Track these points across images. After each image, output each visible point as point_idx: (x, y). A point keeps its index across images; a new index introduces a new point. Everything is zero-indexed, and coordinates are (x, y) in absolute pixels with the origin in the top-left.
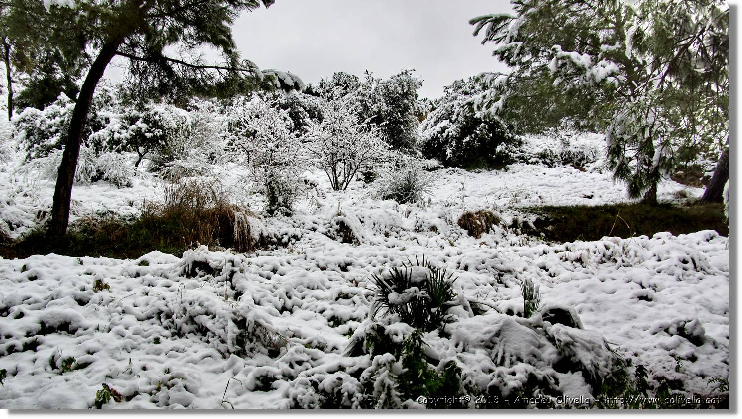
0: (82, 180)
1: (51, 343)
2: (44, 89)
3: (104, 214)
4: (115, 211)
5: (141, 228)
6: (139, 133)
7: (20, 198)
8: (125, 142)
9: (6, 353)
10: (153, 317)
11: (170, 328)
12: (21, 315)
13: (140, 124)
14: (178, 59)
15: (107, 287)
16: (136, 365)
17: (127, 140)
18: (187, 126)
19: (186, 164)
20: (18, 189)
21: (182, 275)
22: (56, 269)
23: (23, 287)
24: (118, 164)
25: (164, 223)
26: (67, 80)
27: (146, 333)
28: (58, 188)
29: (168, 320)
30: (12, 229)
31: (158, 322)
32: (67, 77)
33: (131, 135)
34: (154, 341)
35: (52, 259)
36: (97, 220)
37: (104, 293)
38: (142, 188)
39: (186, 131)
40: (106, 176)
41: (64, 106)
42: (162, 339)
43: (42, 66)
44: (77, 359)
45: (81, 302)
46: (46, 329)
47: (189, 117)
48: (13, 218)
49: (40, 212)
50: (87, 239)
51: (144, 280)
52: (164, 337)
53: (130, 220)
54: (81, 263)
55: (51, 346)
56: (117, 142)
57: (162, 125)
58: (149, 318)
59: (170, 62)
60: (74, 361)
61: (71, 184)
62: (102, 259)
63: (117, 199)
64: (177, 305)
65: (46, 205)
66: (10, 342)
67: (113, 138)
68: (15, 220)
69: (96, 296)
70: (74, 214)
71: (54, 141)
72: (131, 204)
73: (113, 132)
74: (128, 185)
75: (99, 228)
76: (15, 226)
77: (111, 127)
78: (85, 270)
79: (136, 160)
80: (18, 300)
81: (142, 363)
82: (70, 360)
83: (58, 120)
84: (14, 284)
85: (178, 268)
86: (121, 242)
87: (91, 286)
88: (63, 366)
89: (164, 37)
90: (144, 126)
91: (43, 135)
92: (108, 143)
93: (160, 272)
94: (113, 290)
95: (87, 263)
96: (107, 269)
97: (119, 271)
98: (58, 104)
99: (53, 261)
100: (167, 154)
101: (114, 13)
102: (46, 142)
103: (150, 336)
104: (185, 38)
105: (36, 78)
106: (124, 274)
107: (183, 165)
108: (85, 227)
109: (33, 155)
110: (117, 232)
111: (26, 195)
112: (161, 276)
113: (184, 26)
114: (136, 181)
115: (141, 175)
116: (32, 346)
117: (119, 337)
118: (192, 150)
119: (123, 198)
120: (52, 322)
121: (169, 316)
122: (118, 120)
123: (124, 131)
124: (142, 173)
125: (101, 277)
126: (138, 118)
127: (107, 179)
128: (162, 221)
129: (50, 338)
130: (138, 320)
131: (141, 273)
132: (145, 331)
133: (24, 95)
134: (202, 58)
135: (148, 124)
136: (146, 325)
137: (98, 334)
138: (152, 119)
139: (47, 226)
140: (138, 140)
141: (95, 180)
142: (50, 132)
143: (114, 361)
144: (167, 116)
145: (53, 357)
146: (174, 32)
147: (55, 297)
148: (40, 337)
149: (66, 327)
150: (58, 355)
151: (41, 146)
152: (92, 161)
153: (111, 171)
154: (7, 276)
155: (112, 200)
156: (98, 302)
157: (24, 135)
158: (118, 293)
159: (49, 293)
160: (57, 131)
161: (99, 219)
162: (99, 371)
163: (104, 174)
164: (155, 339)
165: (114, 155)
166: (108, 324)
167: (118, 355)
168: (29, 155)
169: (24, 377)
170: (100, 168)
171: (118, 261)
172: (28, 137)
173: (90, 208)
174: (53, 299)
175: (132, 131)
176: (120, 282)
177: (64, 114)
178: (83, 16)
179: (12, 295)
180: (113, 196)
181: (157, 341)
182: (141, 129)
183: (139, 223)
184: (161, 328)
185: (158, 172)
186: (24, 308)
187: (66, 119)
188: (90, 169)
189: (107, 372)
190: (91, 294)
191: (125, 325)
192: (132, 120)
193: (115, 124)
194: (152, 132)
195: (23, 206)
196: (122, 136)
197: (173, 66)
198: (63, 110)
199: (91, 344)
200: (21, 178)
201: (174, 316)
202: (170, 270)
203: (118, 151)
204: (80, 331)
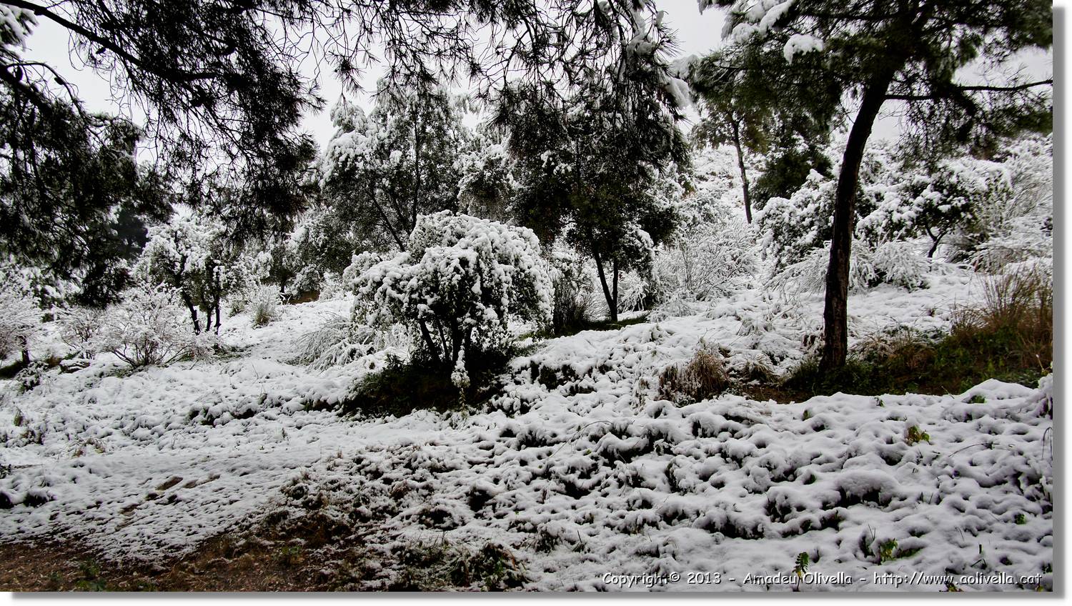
0: (857, 286)
1: (858, 518)
2: (785, 170)
3: (895, 332)
4: (910, 325)
5: (955, 347)
6: (929, 208)
7: (778, 321)
8: (909, 223)
9: (801, 531)
10: (1005, 482)
11: (1039, 498)
12: (811, 480)
13: (928, 194)
14: (981, 85)
15: (924, 436)
16: (991, 556)
17: (912, 220)
18: (1005, 184)
19: (1009, 243)
20: (775, 309)
21: (1042, 415)
22: (847, 413)
23: (808, 441)
24: (905, 257)
25: (990, 336)
26: (812, 152)
27: (998, 507)
28: (828, 300)
29: (1032, 487)
30: (775, 363)
31: (1015, 489)
32: (812, 147)
33: (917, 212)
34: (1013, 519)
35: (839, 400)
36: (886, 342)
37: (921, 447)
38: (945, 287)
39: (1003, 191)
40: (889, 276)
41: (816, 187)
42: (1026, 516)
43: (779, 139)
44: (899, 543)
45: (891, 460)
46: (847, 499)
47: (1006, 170)
48: (774, 348)
49: (806, 337)
50: (876, 370)
51: (980, 425)
52: (1029, 513)
53: (934, 337)
54: (881, 404)
55: (858, 523)
56: (899, 225)
57: (963, 189)
58: (999, 482)
59: (968, 93)
60: (896, 545)
61: (846, 294)
62: (910, 396)
63: (909, 308)
64: (1045, 462)
65: (814, 327)
66: (804, 516)
67: (891, 220)
68: (777, 352)
69: (912, 451)
70: (853, 336)
71: (809, 237)
72: (931, 313)
73: (891, 212)
74: (923, 286)
75: (891, 352)
76: (777, 359)
77: (887, 206)
78: (887, 414)
79: (929, 248)
80: (806, 458)
81: (1001, 553)
82: (889, 544)
83: (811, 207)
84: (795, 436)
85: (1033, 404)
86: (926, 370)
87: (900, 436)
88: (879, 552)
89: (953, 57)
90: (936, 196)
91: (795, 232)
92: (885, 229)
93: (1004, 411)
94: (934, 441)
95: (888, 403)
96: (920, 411)
97: (938, 414)
98: (808, 186)
99: (842, 403)
100: (977, 232)
101: (878, 41)
102: (800, 241)
103: (1006, 511)
104: (987, 51)
105: (773, 157)
106: (947, 417)
107: (1003, 244)
108: (871, 352)
109: (784, 260)
110: (918, 356)
111: (785, 316)
112: (1006, 417)
113: (985, 32)
114: (934, 279)
115: (940, 268)
116: (832, 523)
117: (956, 511)
118: (1016, 219)
119: (919, 306)
120: (853, 489)
121: (1033, 480)
122: (895, 194)
123: (906, 208)
124: (941, 265)
125: (915, 423)
126: (924, 186)
127: (891, 281)
128: (987, 334)
129: (854, 512)
130: (982, 485)
131: (973, 415)
132: (996, 503)
133: (761, 183)
134: (1021, 73)
135: (941, 192)
136: (994, 494)
137: (923, 507)
138: (947, 183)
139: (819, 355)
140: (929, 217)
141: (873, 284)
142: (803, 227)
143: (954, 548)
144: (968, 174)
145: (864, 538)
146: (968, 46)
147: (853, 454)
148: (842, 510)
149: (874, 496)
150: (870, 535)
151: (794, 247)
152: (867, 258)
153: (895, 268)
154: (786, 426)
155: (903, 310)
156: (915, 459)
157: (771, 236)
158: (943, 446)
159: (845, 449)
160: (812, 224)
161: (889, 339)
162: (933, 562)
163: (885, 273)
164: (1015, 517)
165: (896, 244)
166: (936, 492)
167: (958, 538)
168: (779, 261)
169: (828, 564)
170: (878, 267)
171: (935, 398)
172: (775, 237)
173: (873, 325)
174: (850, 456)
175: (919, 206)
176: (943, 430)
177: (818, 199)
178: (837, 57)
179: (796, 452)
180: (903, 305)
181: (1019, 519)
182: (931, 200)
183: (949, 339)
184: (1022, 499)
185: (965, 261)
186: (814, 469)
187: (822, 205)
188: (865, 270)
189: (948, 564)
190: (903, 449)
191: (962, 494)
192: (916, 190)
193: (892, 200)
194: (949, 203)
195: (784, 331)
196: (904, 216)
197: (975, 96)
198: (815, 194)
199: (915, 521)
200: (775, 294)
201: (1043, 480)
202: (1020, 408)
203: (902, 238)
204: (895, 502)
